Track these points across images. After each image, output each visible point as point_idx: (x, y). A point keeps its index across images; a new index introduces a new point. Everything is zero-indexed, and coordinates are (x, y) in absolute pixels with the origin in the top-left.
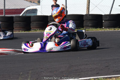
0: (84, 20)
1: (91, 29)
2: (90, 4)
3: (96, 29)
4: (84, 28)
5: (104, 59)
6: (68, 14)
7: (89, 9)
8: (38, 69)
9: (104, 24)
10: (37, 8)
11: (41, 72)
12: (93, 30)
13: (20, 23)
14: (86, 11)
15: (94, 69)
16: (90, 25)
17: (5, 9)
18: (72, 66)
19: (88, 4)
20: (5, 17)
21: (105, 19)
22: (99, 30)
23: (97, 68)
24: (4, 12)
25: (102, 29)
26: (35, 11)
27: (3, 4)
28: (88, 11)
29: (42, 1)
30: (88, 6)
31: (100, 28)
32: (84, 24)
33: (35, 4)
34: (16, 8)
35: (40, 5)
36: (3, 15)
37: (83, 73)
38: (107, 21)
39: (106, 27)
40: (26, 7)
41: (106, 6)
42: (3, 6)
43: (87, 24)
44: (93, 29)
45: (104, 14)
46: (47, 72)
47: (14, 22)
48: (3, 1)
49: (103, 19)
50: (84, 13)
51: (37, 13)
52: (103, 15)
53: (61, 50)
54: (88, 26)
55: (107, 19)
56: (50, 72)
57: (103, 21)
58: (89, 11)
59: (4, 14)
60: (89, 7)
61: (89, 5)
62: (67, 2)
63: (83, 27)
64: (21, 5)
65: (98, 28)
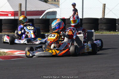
0: (99, 23)
1: (105, 32)
2: (106, 7)
5: (111, 65)
7: (105, 13)
9: (117, 27)
12: (107, 33)
13: (40, 26)
14: (102, 14)
15: (100, 77)
16: (104, 28)
17: (26, 12)
22: (112, 33)
23: (103, 76)
26: (54, 13)
28: (103, 15)
29: (61, 4)
31: (114, 31)
32: (99, 27)
33: (56, 7)
34: (37, 10)
35: (59, 8)
40: (47, 9)
42: (25, 8)
43: (102, 28)
45: (118, 18)
47: (34, 24)
48: (25, 3)
49: (117, 22)
50: (99, 16)
54: (102, 29)
57: (117, 25)
61: (105, 9)
63: (98, 30)
65: (111, 31)
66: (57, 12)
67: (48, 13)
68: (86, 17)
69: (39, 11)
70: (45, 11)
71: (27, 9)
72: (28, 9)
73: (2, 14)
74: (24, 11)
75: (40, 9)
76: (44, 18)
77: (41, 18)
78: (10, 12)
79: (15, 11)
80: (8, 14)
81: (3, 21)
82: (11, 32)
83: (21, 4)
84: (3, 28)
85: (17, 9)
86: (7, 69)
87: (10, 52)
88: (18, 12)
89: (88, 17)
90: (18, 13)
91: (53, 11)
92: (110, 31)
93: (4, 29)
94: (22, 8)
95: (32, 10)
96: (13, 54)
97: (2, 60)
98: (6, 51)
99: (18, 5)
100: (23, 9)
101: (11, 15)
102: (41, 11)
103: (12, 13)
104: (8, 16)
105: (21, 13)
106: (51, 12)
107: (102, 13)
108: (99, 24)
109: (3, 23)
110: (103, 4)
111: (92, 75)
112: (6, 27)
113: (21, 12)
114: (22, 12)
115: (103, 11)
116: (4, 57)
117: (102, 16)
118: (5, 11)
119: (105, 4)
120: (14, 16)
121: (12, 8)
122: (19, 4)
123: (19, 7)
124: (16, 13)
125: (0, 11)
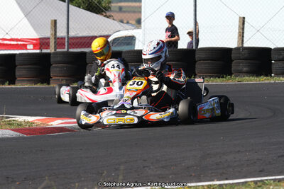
0: (233, 59)
1: (247, 78)
2: (245, 25)
3: (258, 79)
4: (233, 76)
6: (199, 47)
7: (243, 37)
8: (136, 161)
9: (274, 68)
10: (135, 35)
11: (144, 167)
12: (251, 80)
15: (255, 163)
16: (245, 69)
17: (68, 37)
18: (208, 154)
19: (241, 26)
20: (68, 53)
21: (276, 56)
22: (263, 80)
23: (261, 160)
24: (66, 44)
25: (269, 78)
26: (131, 40)
27: (66, 25)
28: (241, 42)
29: (144, 21)
30: (241, 31)
31: (267, 75)
32: (233, 69)
33: (131, 27)
34: (91, 34)
36: (64, 48)
37: (231, 170)
38: (280, 61)
39: (278, 75)
40: (112, 32)
41: (280, 30)
42: (66, 30)
43: (239, 69)
44: (251, 78)
45: (275, 47)
46: (156, 168)
47: (87, 64)
48: (66, 21)
49: (272, 56)
50: (233, 44)
51: (134, 45)
52: (273, 48)
54: (240, 72)
55: (281, 57)
56: (162, 167)
57: (273, 62)
58: (243, 41)
59: (66, 47)
60: (243, 33)
61: (243, 29)
63: (230, 74)
64: (102, 27)
65: (261, 75)
67: (116, 40)
71: (70, 33)
72: (72, 34)
74: (63, 38)
78: (32, 39)
79: (42, 37)
80: (26, 45)
82: (36, 83)
83: (55, 21)
84: (17, 73)
85: (47, 33)
88: (49, 38)
90: (49, 42)
91: (126, 37)
92: (257, 76)
93: (20, 76)
94: (58, 30)
95: (80, 35)
100: (61, 33)
101: (32, 48)
103: (34, 42)
104: (27, 49)
105: (55, 42)
108: (232, 61)
109: (17, 62)
110: (240, 18)
111: (235, 158)
112: (24, 72)
113: (55, 38)
114: (58, 38)
115: (239, 33)
117: (238, 44)
118: (19, 38)
119: (244, 18)
120: (40, 49)
122: (52, 21)
123: (51, 28)
124: (45, 41)
125: (9, 38)
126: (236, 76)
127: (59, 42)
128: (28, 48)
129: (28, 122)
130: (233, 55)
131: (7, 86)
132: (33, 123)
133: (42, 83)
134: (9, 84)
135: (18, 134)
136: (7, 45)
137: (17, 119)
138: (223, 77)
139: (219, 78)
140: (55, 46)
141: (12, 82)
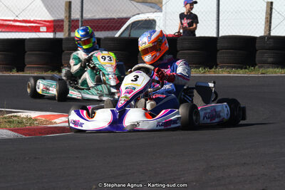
0: (257, 48)
1: (271, 70)
2: (273, 10)
3: (283, 71)
4: (257, 67)
6: (220, 35)
7: (270, 23)
10: (155, 19)
14: (263, 27)
15: (259, 178)
16: (270, 60)
19: (269, 11)
23: (266, 175)
26: (149, 25)
27: (80, 9)
28: (268, 28)
29: (165, 3)
30: (269, 16)
32: (257, 59)
34: (109, 17)
35: (161, 12)
40: (131, 14)
43: (263, 59)
44: (276, 69)
50: (257, 31)
53: (159, 128)
58: (270, 27)
60: (271, 19)
61: (271, 15)
62: (221, 8)
63: (254, 65)
66: (157, 21)
67: (135, 24)
68: (227, 34)
69: (114, 19)
70: (127, 19)
71: (84, 15)
72: (87, 16)
73: (26, 27)
74: (77, 21)
75: (115, 16)
76: (126, 35)
77: (117, 35)
78: (45, 21)
79: (56, 18)
80: (39, 27)
81: (26, 43)
82: (46, 71)
83: (70, 3)
84: (27, 60)
85: (61, 15)
86: (35, 158)
87: (44, 119)
88: (62, 21)
89: (231, 34)
90: (63, 25)
91: (146, 20)
93: (30, 63)
94: (72, 13)
95: (97, 17)
96: (51, 123)
97: (24, 137)
98: (33, 114)
99: (64, 4)
100: (76, 15)
101: (45, 30)
102: (118, 19)
103: (47, 24)
104: (40, 32)
105: (69, 25)
106: (142, 21)
107: (264, 23)
108: (256, 51)
109: (26, 48)
110: (268, 3)
111: (239, 172)
112: (34, 58)
113: (69, 21)
114: (73, 21)
115: (266, 18)
116: (29, 129)
117: (265, 32)
118: (32, 20)
119: (272, 3)
120: (54, 31)
121: (50, 13)
122: (66, 2)
123: (66, 10)
124: (58, 23)
125: (21, 19)
126: (260, 67)
127: (74, 25)
128: (41, 30)
129: (31, 118)
130: (257, 45)
131: (15, 74)
132: (35, 119)
133: (53, 71)
134: (17, 72)
135: (16, 134)
136: (18, 26)
137: (19, 114)
138: (246, 68)
139: (242, 69)
140: (69, 30)
141: (21, 69)
